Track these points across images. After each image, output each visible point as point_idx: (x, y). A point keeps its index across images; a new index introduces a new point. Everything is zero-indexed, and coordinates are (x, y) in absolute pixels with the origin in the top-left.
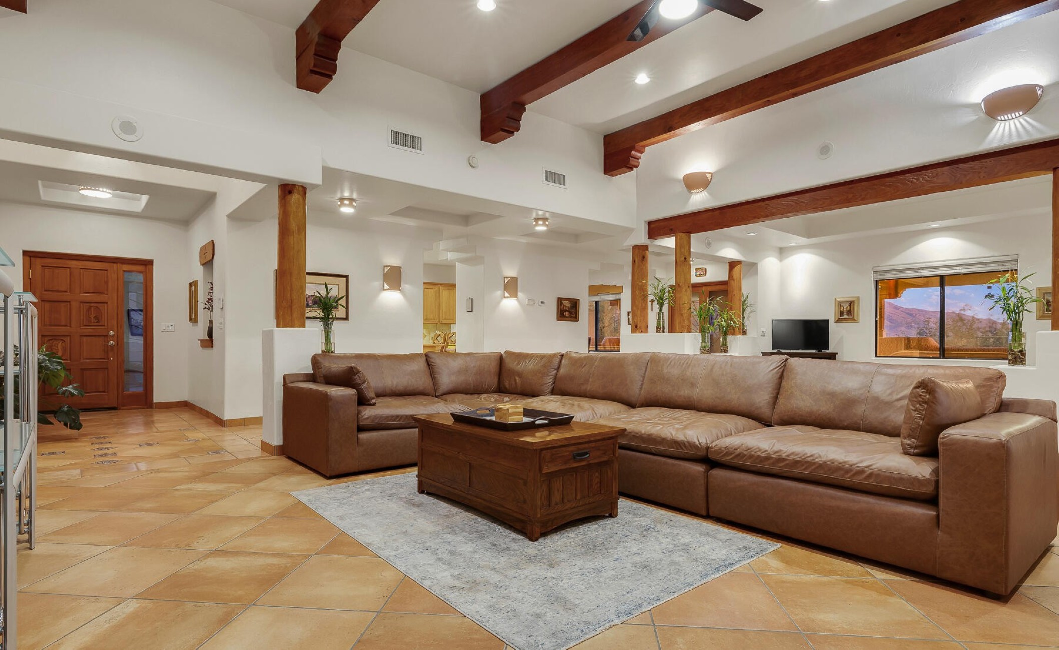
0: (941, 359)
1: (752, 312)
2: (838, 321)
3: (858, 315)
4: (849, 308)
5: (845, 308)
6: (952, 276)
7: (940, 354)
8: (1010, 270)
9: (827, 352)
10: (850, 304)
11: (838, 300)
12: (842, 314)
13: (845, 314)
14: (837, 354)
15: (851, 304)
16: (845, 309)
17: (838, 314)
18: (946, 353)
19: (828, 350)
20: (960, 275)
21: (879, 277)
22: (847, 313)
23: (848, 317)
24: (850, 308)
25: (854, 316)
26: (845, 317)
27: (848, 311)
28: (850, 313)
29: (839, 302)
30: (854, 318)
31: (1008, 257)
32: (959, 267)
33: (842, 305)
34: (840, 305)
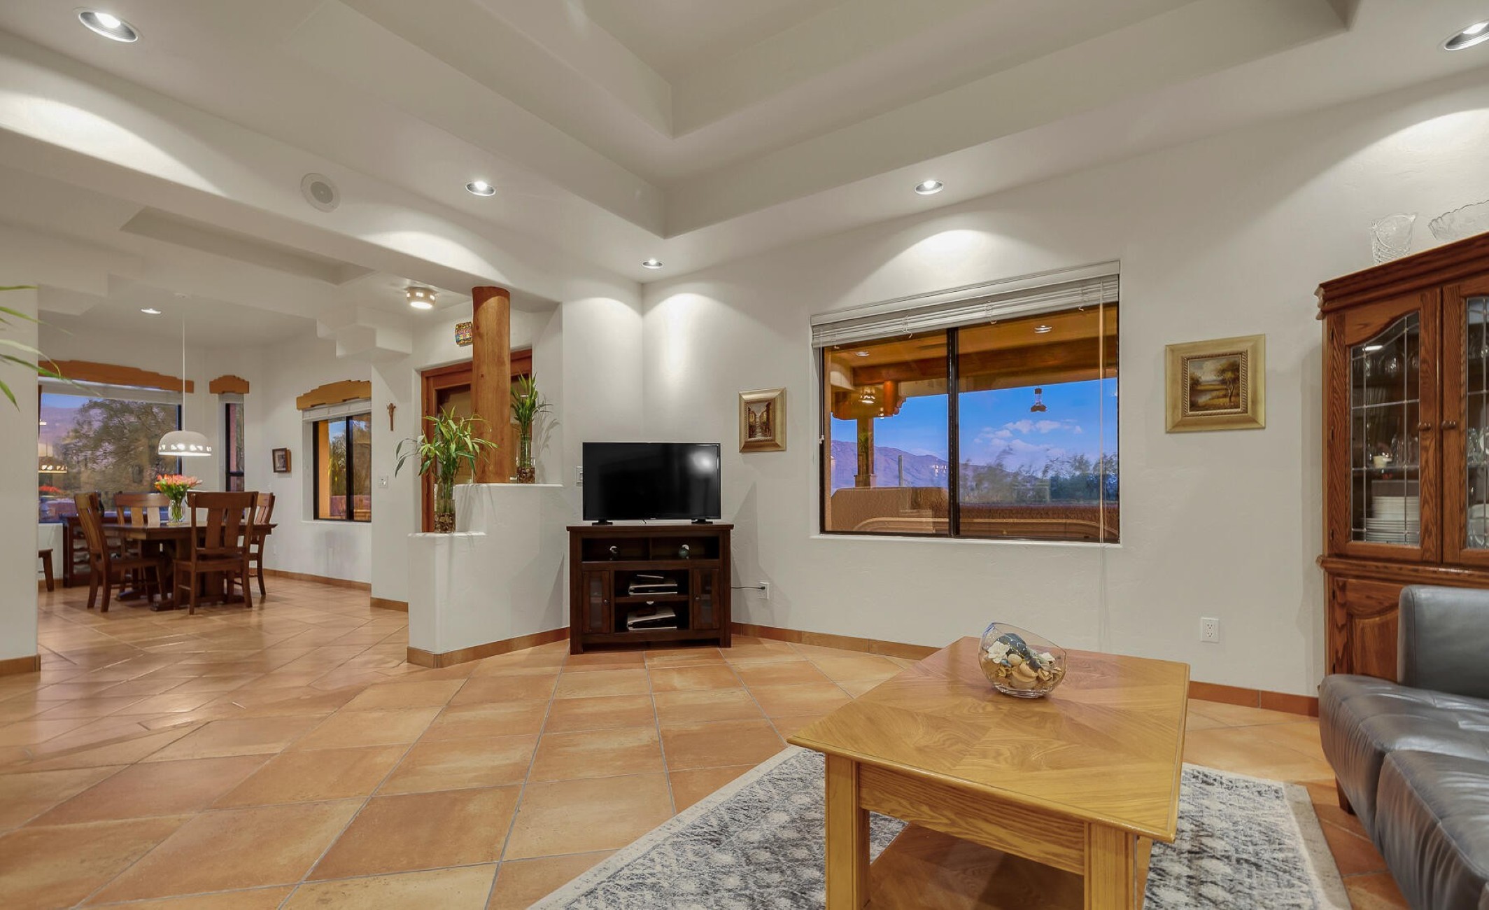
0: (951, 537)
1: (553, 424)
2: (748, 447)
3: (784, 432)
4: (765, 415)
6: (974, 331)
7: (950, 523)
8: (1101, 302)
9: (716, 522)
10: (768, 406)
11: (746, 397)
12: (751, 430)
13: (758, 430)
14: (732, 527)
15: (769, 404)
16: (758, 420)
17: (745, 431)
18: (961, 520)
19: (719, 517)
20: (988, 324)
21: (828, 339)
22: (762, 428)
23: (763, 438)
24: (768, 415)
25: (775, 436)
26: (759, 437)
27: (764, 423)
28: (767, 427)
29: (749, 403)
30: (774, 440)
31: (1095, 269)
32: (986, 305)
33: (751, 410)
34: (749, 410)
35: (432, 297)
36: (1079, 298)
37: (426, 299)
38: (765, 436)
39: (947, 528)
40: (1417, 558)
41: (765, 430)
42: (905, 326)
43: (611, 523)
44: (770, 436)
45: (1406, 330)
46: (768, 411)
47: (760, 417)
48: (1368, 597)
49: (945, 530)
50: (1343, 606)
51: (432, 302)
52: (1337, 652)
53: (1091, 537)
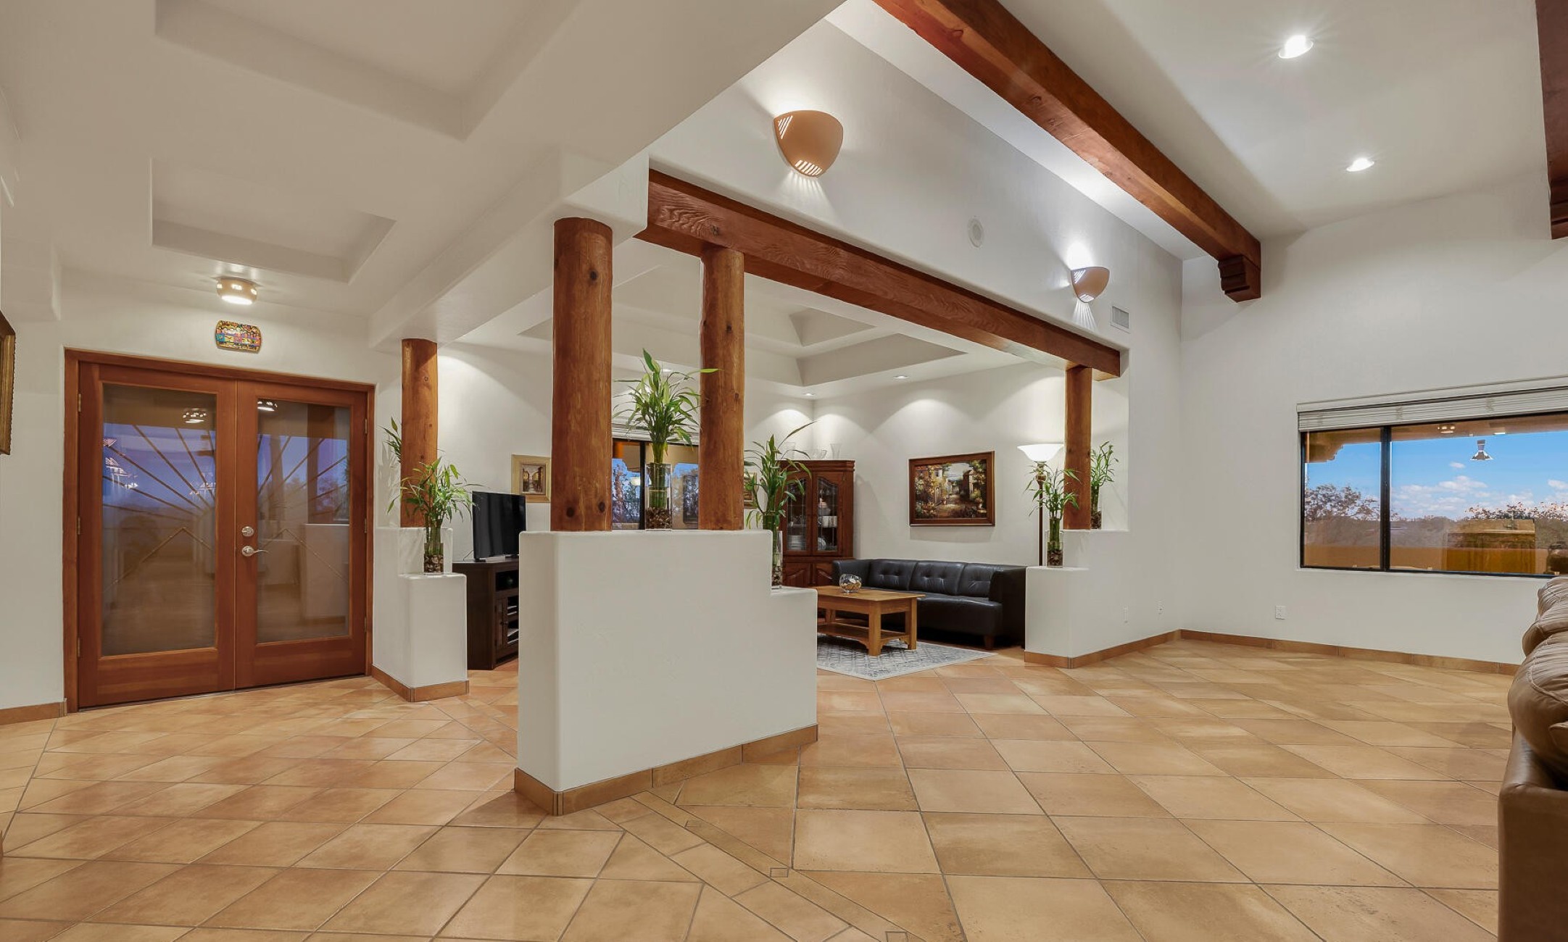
4: (537, 475)
5: (531, 475)
10: (540, 469)
13: (531, 486)
16: (531, 478)
17: (520, 486)
22: (534, 485)
23: (535, 492)
24: (540, 475)
25: (545, 492)
26: (532, 491)
27: (536, 481)
28: (539, 484)
29: (522, 465)
30: (544, 495)
34: (524, 470)
35: (253, 291)
37: (246, 293)
38: (537, 491)
40: (806, 554)
41: (537, 487)
43: (484, 561)
44: (542, 491)
46: (539, 473)
47: (533, 476)
51: (253, 298)
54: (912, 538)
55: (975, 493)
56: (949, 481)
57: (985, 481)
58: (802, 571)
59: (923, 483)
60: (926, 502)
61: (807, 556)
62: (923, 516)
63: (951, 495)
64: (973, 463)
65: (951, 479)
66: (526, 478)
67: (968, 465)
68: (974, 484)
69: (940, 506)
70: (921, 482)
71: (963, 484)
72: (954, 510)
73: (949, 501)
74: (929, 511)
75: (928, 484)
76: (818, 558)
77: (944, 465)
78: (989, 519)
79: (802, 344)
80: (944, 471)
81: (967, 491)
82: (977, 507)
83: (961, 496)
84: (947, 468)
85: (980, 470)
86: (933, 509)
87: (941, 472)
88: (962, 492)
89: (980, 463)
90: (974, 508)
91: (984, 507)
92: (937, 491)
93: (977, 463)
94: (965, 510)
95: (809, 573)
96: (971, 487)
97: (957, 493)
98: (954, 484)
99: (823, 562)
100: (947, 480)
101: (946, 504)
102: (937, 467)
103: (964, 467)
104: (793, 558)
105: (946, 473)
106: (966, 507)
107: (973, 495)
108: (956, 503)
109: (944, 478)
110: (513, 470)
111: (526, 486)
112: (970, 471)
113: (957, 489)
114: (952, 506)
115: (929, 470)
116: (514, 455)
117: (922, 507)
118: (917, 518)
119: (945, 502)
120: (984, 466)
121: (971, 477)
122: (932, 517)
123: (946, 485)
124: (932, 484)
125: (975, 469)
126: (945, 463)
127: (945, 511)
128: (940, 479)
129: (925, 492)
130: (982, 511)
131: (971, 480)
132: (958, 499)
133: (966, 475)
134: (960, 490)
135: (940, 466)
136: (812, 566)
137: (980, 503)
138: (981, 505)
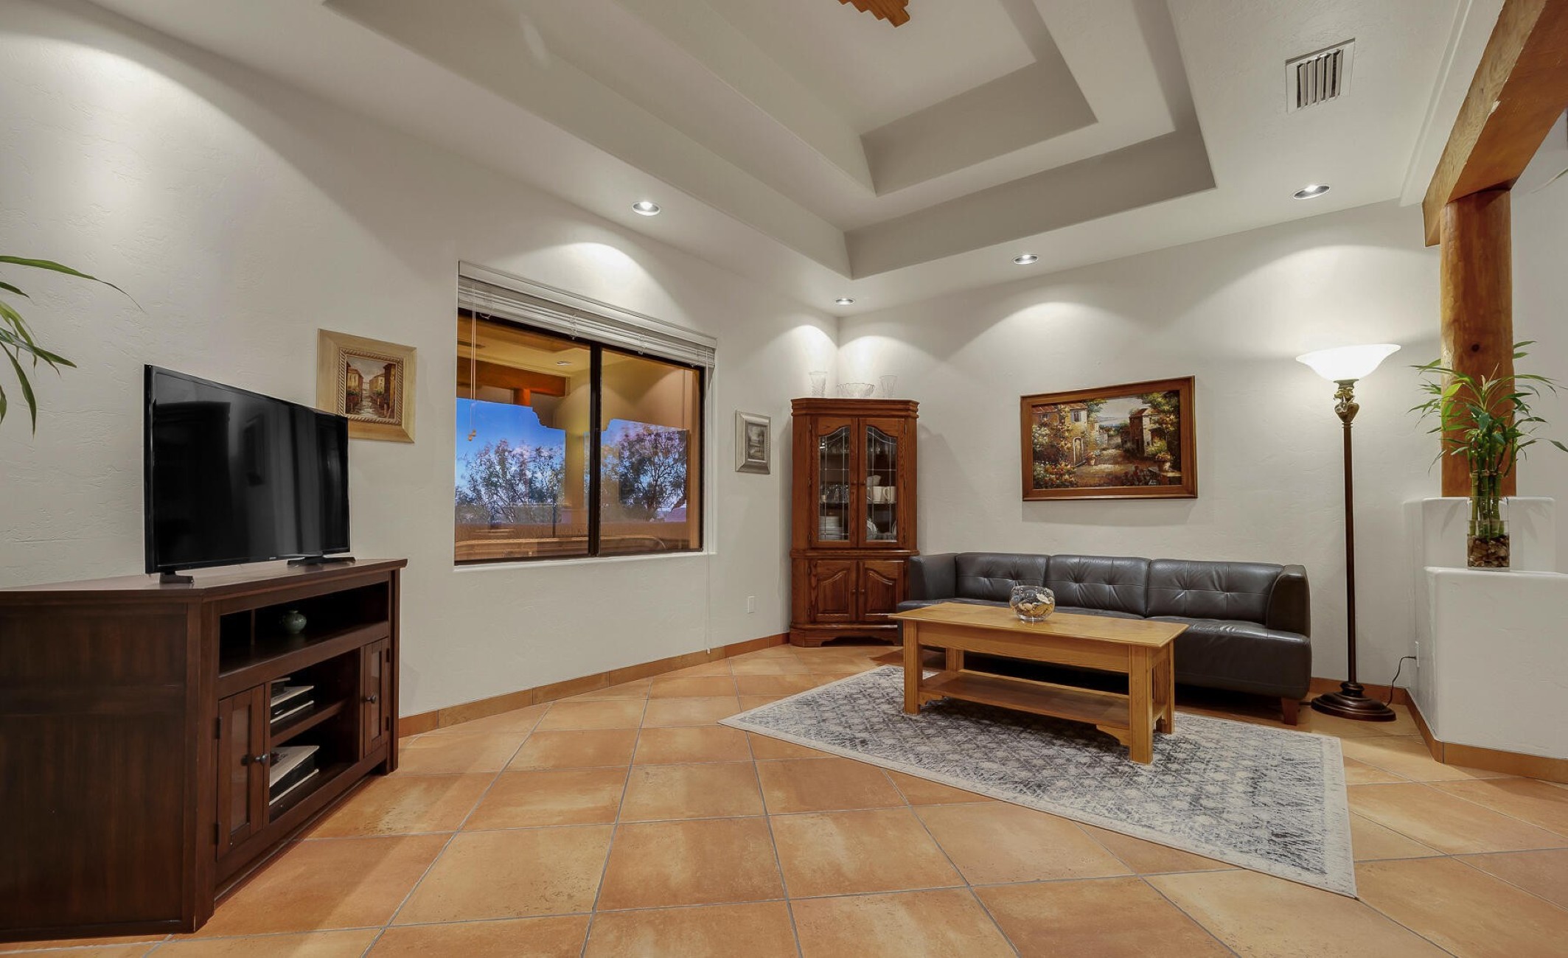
3: (412, 415)
4: (381, 382)
5: (367, 379)
10: (388, 368)
13: (366, 403)
14: (403, 563)
15: (391, 366)
16: (366, 386)
17: (336, 399)
19: (345, 550)
22: (374, 401)
23: (375, 417)
24: (388, 381)
25: (400, 420)
26: (367, 413)
27: (379, 394)
28: (386, 401)
29: (348, 353)
30: (399, 426)
31: (705, 339)
32: (640, 335)
33: (352, 367)
34: (348, 365)
36: (695, 357)
38: (381, 415)
39: (587, 547)
40: (849, 546)
41: (382, 407)
42: (572, 326)
44: (392, 416)
45: (844, 434)
46: (387, 376)
47: (371, 382)
48: (828, 569)
49: (585, 549)
50: (815, 576)
52: (812, 602)
53: (686, 548)
54: (1025, 518)
55: (1155, 446)
56: (1101, 428)
57: (1178, 425)
58: (840, 575)
59: (1048, 432)
60: (1055, 462)
61: (851, 549)
62: (1051, 484)
63: (1104, 449)
64: (1150, 397)
65: (1105, 424)
66: (354, 383)
67: (1140, 401)
68: (1154, 432)
69: (1082, 468)
70: (1045, 431)
71: (1130, 433)
72: (1109, 474)
73: (1099, 460)
74: (1062, 475)
75: (1058, 434)
76: (868, 552)
77: (1089, 404)
78: (1185, 487)
79: (876, 192)
80: (1090, 412)
81: (1139, 443)
82: (1161, 469)
83: (1127, 451)
84: (1096, 408)
85: (1166, 408)
86: (1069, 472)
87: (1083, 414)
88: (1129, 445)
89: (1165, 397)
90: (1155, 469)
91: (1176, 466)
92: (1077, 445)
93: (1159, 398)
94: (1135, 473)
95: (854, 575)
96: (1147, 436)
97: (1117, 447)
98: (1112, 433)
99: (876, 558)
100: (1097, 426)
101: (1096, 464)
102: (1077, 406)
103: (1135, 404)
104: (829, 552)
105: (1093, 415)
106: (1137, 468)
107: (1150, 449)
108: (1116, 463)
109: (1091, 424)
110: (322, 364)
111: (353, 400)
112: (1144, 410)
113: (1119, 440)
114: (1107, 467)
115: (1060, 411)
116: (321, 330)
117: (1046, 471)
118: (1034, 488)
119: (1093, 462)
120: (1174, 401)
121: (1146, 421)
122: (1067, 486)
123: (1095, 434)
124: (1067, 434)
125: (1156, 406)
126: (1092, 400)
127: (1094, 475)
128: (1083, 424)
129: (1052, 446)
130: (1170, 474)
131: (1147, 424)
132: (1120, 456)
133: (1137, 418)
134: (1124, 442)
135: (1083, 405)
136: (858, 564)
137: (1165, 462)
138: (1167, 465)
